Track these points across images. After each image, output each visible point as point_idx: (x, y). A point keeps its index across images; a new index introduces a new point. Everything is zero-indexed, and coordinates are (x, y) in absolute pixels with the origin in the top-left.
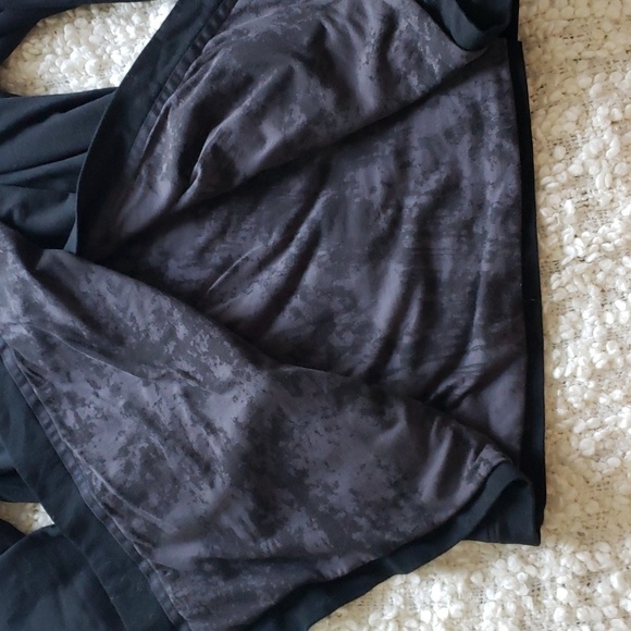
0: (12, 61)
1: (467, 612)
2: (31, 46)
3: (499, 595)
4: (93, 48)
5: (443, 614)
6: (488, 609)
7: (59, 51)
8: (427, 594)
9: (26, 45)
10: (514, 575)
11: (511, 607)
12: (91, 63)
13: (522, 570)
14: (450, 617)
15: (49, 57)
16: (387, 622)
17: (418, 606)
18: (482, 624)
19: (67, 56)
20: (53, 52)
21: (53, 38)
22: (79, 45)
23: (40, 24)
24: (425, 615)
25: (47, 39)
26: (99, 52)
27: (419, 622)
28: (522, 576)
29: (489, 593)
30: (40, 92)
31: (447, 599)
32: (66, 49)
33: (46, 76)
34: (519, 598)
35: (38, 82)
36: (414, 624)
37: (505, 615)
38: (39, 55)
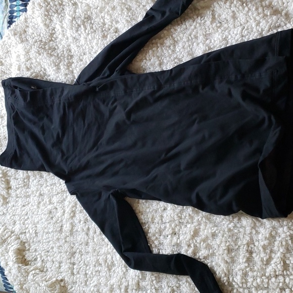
0: (133, 62)
1: (270, 244)
2: (139, 57)
3: (280, 239)
4: (158, 57)
5: (262, 243)
6: (276, 243)
7: (148, 58)
8: (258, 237)
9: (138, 57)
10: (286, 233)
11: (284, 243)
12: (157, 63)
13: (288, 231)
14: (264, 245)
15: (144, 61)
16: (244, 245)
17: (255, 241)
18: (275, 248)
19: (150, 60)
20: (146, 59)
21: (146, 54)
22: (154, 56)
23: (142, 49)
24: (256, 244)
25: (144, 55)
26: (160, 59)
27: (255, 246)
28: (288, 233)
29: (277, 238)
30: (142, 72)
31: (264, 239)
32: (150, 58)
33: (144, 67)
34: (287, 241)
35: (141, 69)
36: (253, 246)
37: (282, 245)
38: (142, 60)
